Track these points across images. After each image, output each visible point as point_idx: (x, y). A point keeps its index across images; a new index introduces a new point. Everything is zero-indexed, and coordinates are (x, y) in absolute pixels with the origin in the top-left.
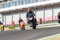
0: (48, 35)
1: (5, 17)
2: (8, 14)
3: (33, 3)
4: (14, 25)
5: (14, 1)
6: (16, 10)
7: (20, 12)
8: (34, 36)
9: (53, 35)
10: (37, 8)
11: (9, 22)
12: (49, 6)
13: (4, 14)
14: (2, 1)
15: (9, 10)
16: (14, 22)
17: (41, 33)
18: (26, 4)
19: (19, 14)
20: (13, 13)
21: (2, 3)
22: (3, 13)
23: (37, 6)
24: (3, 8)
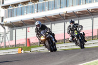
0: (85, 60)
1: (14, 31)
2: (19, 26)
3: (60, 8)
4: (30, 45)
5: (30, 6)
8: (61, 62)
9: (92, 60)
10: (67, 16)
11: (21, 40)
12: (87, 13)
13: (13, 27)
14: (9, 6)
15: (21, 21)
16: (29, 39)
17: (73, 57)
18: (49, 10)
21: (9, 9)
22: (11, 25)
23: (66, 13)
24: (12, 16)
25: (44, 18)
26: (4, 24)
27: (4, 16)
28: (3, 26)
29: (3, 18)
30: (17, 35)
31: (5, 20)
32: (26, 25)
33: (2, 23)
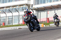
1: (39, 13)
6: (51, 7)
7: (54, 9)
13: (39, 11)
15: (44, 7)
16: (48, 18)
19: (54, 11)
20: (48, 9)
22: (37, 9)
24: (38, 4)
25: (58, 5)
26: (33, 9)
27: (33, 4)
28: (32, 10)
29: (32, 5)
30: (41, 16)
31: (34, 6)
32: (47, 10)
33: (32, 8)
